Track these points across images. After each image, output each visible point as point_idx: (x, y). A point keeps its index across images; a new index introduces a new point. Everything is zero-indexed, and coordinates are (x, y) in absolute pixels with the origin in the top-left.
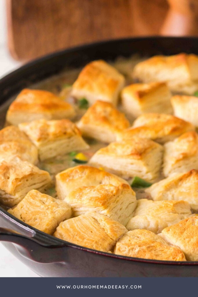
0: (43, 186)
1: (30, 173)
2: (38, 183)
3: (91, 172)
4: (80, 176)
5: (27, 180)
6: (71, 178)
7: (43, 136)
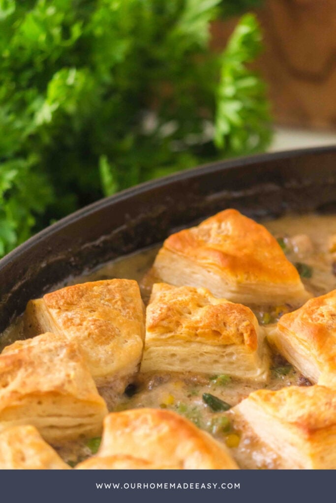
0: (80, 425)
1: (53, 389)
2: (68, 416)
3: (173, 431)
4: (148, 431)
5: (40, 403)
6: (128, 430)
7: (165, 323)
